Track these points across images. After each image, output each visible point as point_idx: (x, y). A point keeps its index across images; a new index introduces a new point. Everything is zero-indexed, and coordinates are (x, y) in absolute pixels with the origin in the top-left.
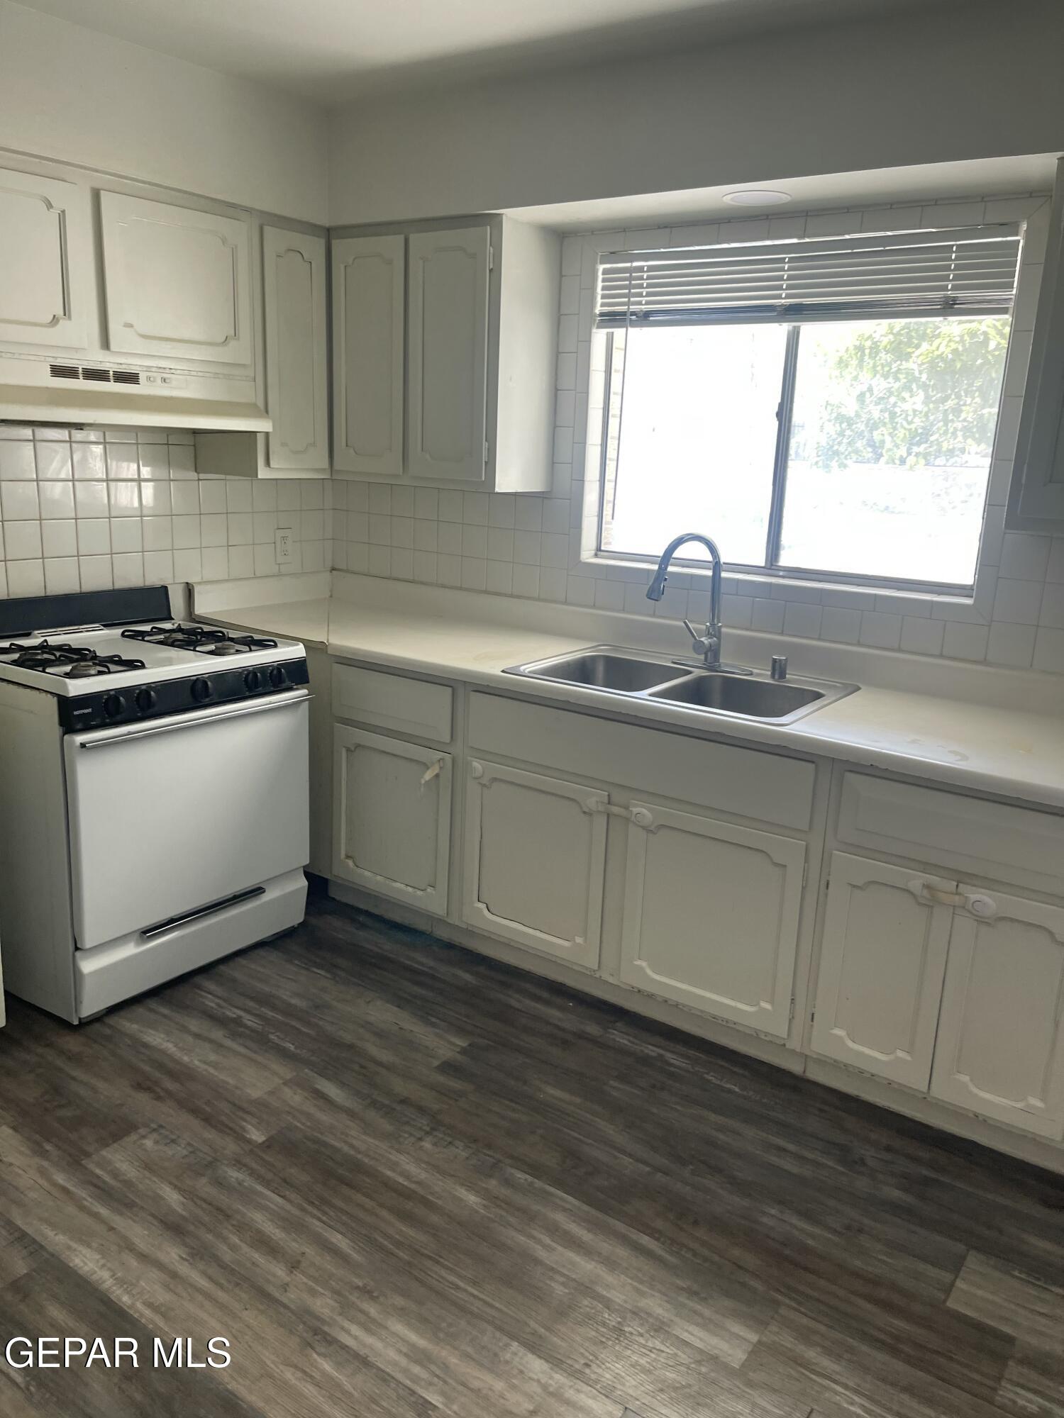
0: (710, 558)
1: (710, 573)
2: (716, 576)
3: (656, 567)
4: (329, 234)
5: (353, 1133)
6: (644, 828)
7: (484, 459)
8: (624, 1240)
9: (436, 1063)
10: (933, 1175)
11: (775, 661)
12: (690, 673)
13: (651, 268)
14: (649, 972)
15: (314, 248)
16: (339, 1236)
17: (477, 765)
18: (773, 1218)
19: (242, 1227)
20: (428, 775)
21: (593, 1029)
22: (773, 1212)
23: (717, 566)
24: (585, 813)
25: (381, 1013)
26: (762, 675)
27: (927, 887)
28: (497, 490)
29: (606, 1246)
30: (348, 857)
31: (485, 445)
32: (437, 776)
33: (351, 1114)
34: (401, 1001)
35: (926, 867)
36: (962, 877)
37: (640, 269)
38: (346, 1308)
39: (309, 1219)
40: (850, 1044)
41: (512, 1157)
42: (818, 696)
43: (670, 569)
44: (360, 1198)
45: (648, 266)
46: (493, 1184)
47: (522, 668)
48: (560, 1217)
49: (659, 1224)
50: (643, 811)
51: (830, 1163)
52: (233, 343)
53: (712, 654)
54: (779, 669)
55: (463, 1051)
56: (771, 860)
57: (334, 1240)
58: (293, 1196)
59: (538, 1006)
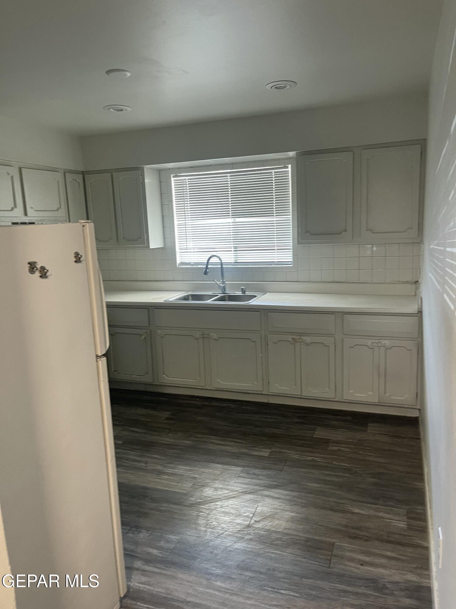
0: (219, 261)
1: (220, 266)
2: (222, 267)
3: (205, 266)
4: (83, 173)
5: (147, 437)
6: (214, 339)
7: (146, 238)
8: (232, 441)
9: (164, 418)
10: (306, 415)
11: (242, 289)
12: (218, 295)
13: (189, 179)
14: (221, 382)
15: (80, 178)
16: (155, 455)
17: (159, 331)
18: (267, 430)
19: (127, 459)
20: (143, 337)
21: (207, 403)
22: (268, 429)
23: (222, 264)
24: (196, 339)
25: (141, 411)
26: (240, 293)
27: (293, 339)
28: (151, 247)
29: (228, 443)
30: (115, 371)
31: (145, 235)
32: (145, 338)
33: (145, 433)
34: (146, 407)
35: (292, 333)
36: (301, 334)
37: (185, 179)
38: (165, 467)
39: (145, 454)
40: (280, 387)
41: (195, 432)
42: (255, 296)
43: (209, 266)
44: (157, 448)
45: (188, 178)
46: (192, 438)
47: (169, 300)
48: (214, 441)
49: (239, 437)
50: (214, 335)
51: (279, 418)
52: (60, 210)
53: (224, 289)
54: (243, 291)
55: (171, 415)
56: (251, 340)
57: (155, 456)
58: (138, 451)
59: (187, 401)
